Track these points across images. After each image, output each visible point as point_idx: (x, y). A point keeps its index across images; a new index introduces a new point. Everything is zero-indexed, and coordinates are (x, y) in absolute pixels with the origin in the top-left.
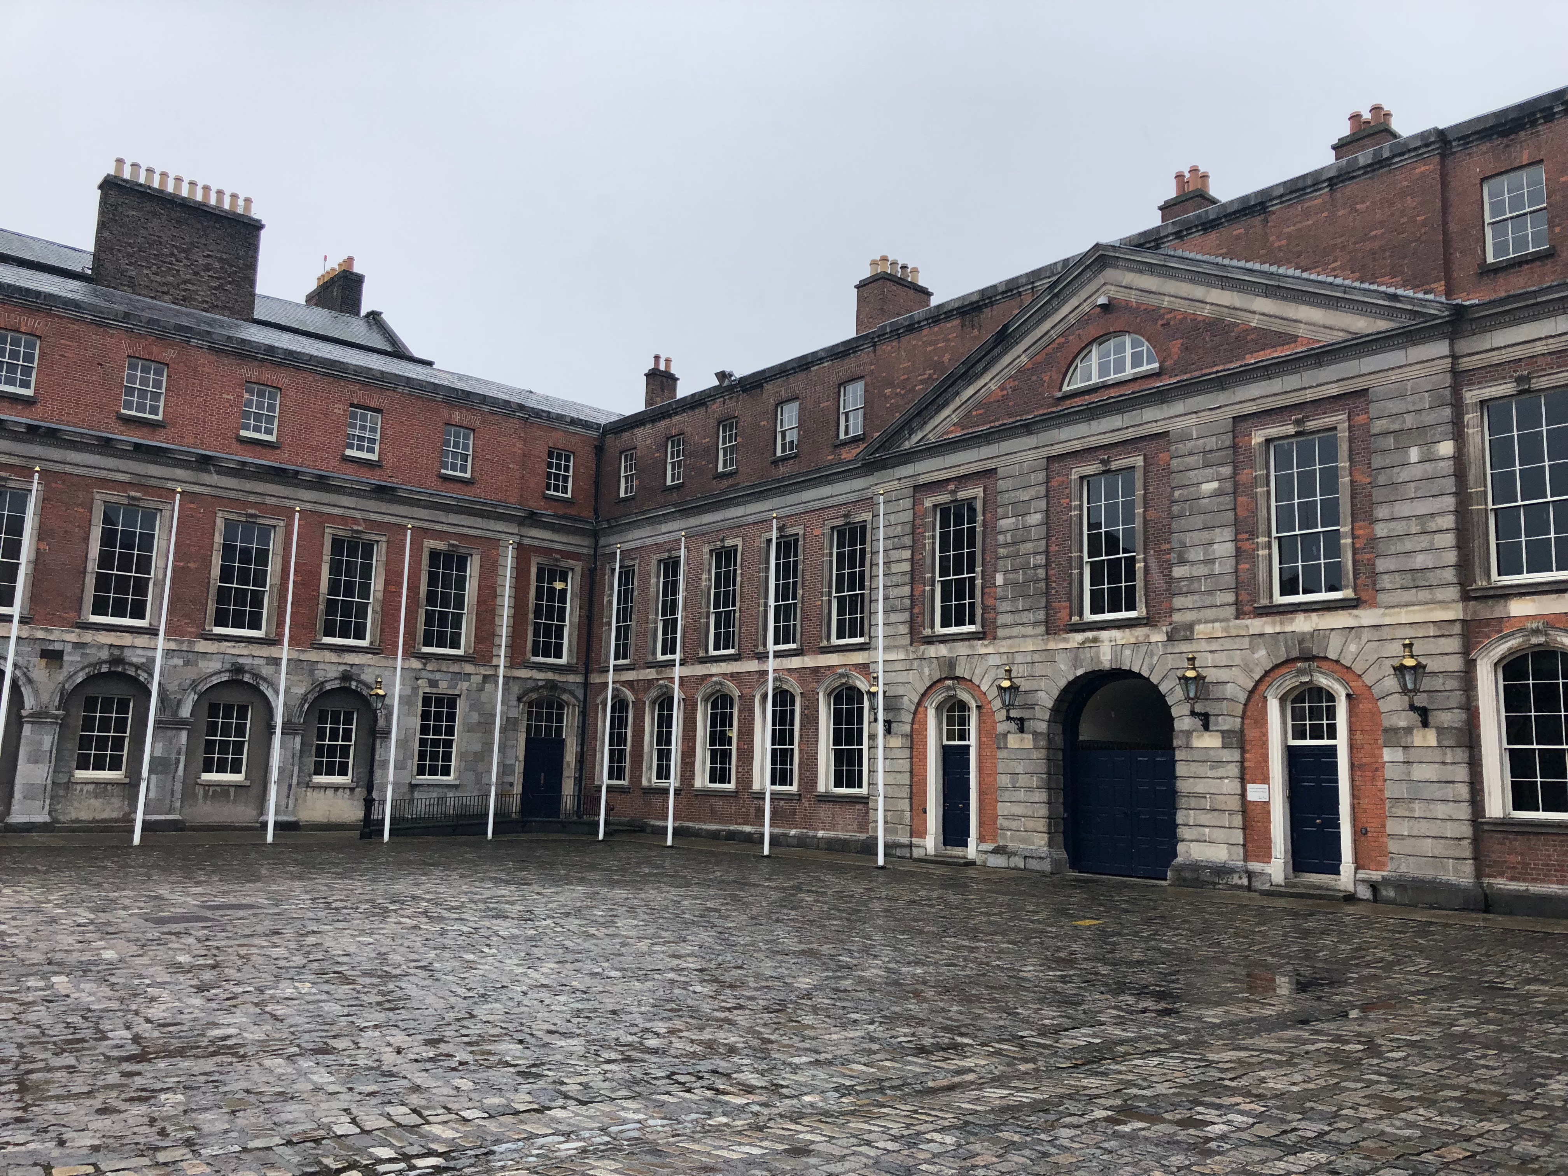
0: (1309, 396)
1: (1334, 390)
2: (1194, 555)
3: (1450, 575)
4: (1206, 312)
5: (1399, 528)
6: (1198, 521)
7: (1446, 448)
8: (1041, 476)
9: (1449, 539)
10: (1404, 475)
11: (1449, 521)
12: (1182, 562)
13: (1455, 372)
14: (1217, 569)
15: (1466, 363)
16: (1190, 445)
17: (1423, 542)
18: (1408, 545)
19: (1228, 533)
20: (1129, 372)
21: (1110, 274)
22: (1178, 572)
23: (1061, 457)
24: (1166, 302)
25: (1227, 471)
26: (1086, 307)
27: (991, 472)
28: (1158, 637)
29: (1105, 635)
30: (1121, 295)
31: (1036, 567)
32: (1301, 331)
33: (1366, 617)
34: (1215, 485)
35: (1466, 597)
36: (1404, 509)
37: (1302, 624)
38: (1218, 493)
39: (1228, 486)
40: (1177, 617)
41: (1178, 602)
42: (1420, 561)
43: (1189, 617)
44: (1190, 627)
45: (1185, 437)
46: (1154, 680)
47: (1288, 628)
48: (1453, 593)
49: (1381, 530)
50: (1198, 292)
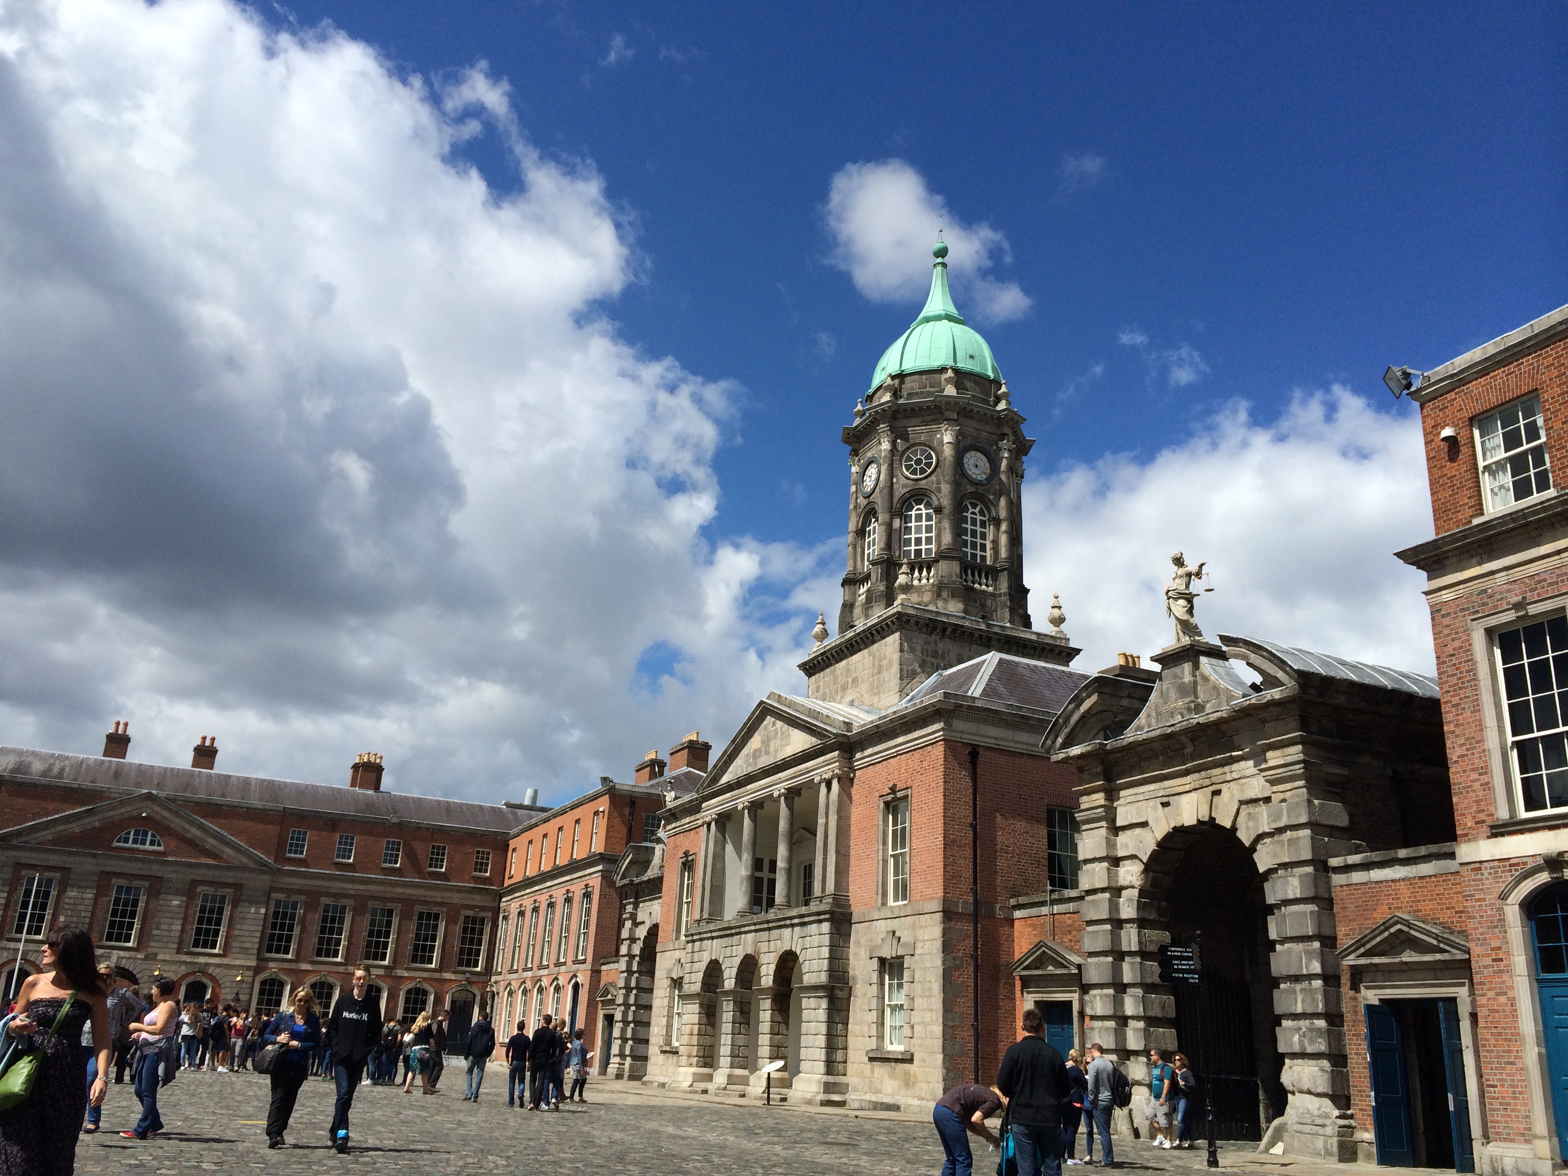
0: (223, 880)
1: (231, 881)
2: (165, 927)
3: (255, 952)
4: (189, 836)
5: (243, 933)
6: (169, 915)
7: (263, 911)
8: (96, 878)
9: (258, 940)
10: (248, 916)
11: (259, 934)
12: (158, 929)
13: (271, 887)
14: (172, 934)
15: (275, 885)
16: (171, 885)
17: (249, 939)
18: (245, 939)
19: (180, 922)
20: (147, 847)
21: (148, 803)
22: (155, 932)
23: (108, 873)
24: (173, 825)
25: (185, 899)
26: (135, 813)
27: (69, 869)
28: (140, 956)
29: (115, 952)
30: (153, 815)
31: (84, 917)
32: (224, 856)
33: (225, 961)
34: (178, 903)
35: (258, 959)
36: (246, 927)
37: (202, 960)
38: (178, 906)
39: (184, 905)
40: (150, 950)
41: (152, 944)
42: (247, 945)
43: (155, 950)
44: (156, 954)
45: (169, 880)
46: (135, 972)
47: (196, 961)
48: (255, 957)
49: (236, 932)
50: (187, 827)
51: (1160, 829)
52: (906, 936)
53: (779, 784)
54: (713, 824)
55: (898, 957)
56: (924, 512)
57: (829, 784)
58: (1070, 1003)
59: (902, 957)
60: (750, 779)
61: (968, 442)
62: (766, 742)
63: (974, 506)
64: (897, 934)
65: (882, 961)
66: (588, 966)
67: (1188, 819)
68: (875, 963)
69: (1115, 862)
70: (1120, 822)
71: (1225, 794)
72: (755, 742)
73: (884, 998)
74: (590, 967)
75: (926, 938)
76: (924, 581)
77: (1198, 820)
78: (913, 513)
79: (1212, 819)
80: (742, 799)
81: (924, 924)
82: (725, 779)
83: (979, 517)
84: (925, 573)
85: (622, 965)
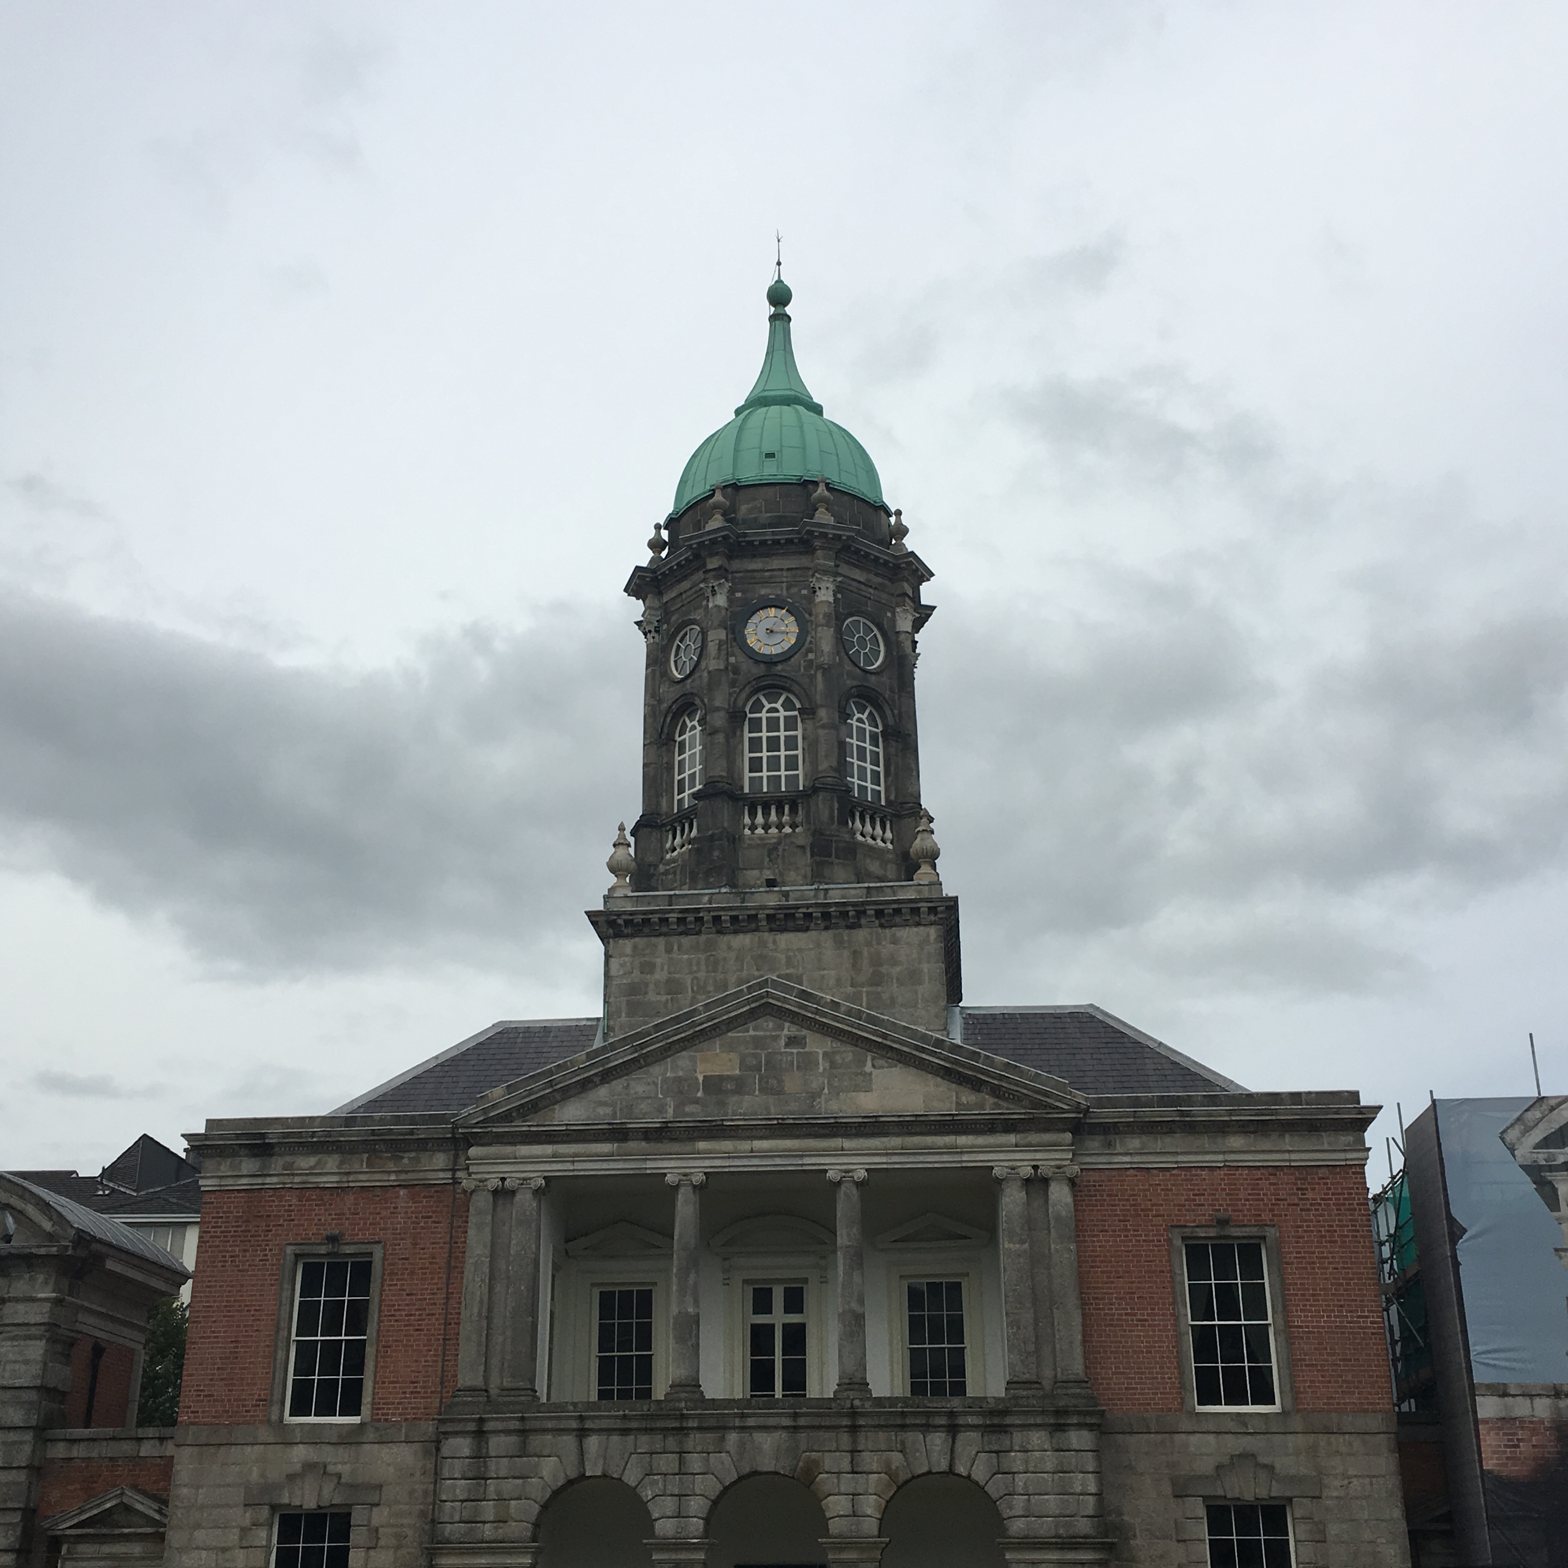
52: (1289, 1464)
53: (837, 1157)
55: (1267, 1500)
56: (868, 727)
57: (1038, 1183)
59: (1290, 1500)
62: (764, 1071)
64: (1266, 1459)
65: (1218, 1504)
68: (1199, 1508)
72: (714, 1062)
75: (1351, 1472)
78: (854, 724)
80: (674, 1162)
81: (1343, 1449)
82: (576, 1113)
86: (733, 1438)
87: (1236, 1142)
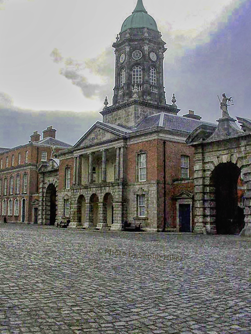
51: (216, 164)
52: (146, 189)
53: (102, 148)
54: (78, 158)
55: (143, 195)
56: (139, 69)
57: (120, 148)
58: (189, 205)
59: (144, 194)
60: (91, 146)
61: (151, 49)
62: (96, 136)
63: (152, 68)
64: (143, 188)
65: (137, 195)
66: (28, 194)
67: (225, 161)
68: (136, 196)
69: (204, 171)
70: (205, 161)
71: (234, 156)
72: (93, 136)
73: (138, 204)
74: (28, 195)
75: (152, 190)
76: (139, 90)
77: (227, 162)
78: (136, 70)
79: (231, 161)
80: (89, 151)
81: (151, 186)
82: (81, 146)
83: (154, 72)
84: (139, 88)
85: (41, 195)
86: (92, 189)
87: (143, 138)
